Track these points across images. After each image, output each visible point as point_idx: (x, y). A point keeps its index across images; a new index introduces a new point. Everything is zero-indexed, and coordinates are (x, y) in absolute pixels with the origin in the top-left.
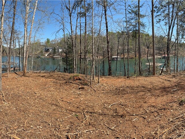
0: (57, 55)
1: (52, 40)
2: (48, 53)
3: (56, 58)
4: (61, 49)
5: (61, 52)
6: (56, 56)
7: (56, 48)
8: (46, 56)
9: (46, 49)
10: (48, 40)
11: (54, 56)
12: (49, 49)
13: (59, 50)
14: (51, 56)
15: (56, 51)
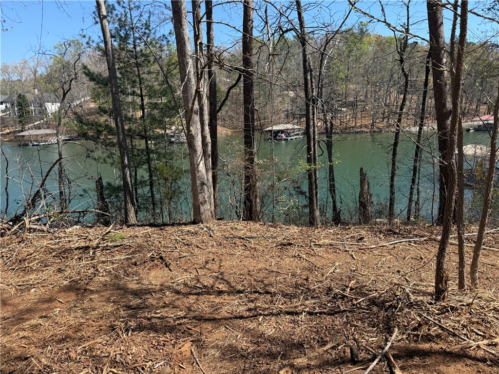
4: (53, 102)
5: (57, 114)
6: (34, 132)
13: (46, 104)
14: (10, 133)
15: (33, 108)
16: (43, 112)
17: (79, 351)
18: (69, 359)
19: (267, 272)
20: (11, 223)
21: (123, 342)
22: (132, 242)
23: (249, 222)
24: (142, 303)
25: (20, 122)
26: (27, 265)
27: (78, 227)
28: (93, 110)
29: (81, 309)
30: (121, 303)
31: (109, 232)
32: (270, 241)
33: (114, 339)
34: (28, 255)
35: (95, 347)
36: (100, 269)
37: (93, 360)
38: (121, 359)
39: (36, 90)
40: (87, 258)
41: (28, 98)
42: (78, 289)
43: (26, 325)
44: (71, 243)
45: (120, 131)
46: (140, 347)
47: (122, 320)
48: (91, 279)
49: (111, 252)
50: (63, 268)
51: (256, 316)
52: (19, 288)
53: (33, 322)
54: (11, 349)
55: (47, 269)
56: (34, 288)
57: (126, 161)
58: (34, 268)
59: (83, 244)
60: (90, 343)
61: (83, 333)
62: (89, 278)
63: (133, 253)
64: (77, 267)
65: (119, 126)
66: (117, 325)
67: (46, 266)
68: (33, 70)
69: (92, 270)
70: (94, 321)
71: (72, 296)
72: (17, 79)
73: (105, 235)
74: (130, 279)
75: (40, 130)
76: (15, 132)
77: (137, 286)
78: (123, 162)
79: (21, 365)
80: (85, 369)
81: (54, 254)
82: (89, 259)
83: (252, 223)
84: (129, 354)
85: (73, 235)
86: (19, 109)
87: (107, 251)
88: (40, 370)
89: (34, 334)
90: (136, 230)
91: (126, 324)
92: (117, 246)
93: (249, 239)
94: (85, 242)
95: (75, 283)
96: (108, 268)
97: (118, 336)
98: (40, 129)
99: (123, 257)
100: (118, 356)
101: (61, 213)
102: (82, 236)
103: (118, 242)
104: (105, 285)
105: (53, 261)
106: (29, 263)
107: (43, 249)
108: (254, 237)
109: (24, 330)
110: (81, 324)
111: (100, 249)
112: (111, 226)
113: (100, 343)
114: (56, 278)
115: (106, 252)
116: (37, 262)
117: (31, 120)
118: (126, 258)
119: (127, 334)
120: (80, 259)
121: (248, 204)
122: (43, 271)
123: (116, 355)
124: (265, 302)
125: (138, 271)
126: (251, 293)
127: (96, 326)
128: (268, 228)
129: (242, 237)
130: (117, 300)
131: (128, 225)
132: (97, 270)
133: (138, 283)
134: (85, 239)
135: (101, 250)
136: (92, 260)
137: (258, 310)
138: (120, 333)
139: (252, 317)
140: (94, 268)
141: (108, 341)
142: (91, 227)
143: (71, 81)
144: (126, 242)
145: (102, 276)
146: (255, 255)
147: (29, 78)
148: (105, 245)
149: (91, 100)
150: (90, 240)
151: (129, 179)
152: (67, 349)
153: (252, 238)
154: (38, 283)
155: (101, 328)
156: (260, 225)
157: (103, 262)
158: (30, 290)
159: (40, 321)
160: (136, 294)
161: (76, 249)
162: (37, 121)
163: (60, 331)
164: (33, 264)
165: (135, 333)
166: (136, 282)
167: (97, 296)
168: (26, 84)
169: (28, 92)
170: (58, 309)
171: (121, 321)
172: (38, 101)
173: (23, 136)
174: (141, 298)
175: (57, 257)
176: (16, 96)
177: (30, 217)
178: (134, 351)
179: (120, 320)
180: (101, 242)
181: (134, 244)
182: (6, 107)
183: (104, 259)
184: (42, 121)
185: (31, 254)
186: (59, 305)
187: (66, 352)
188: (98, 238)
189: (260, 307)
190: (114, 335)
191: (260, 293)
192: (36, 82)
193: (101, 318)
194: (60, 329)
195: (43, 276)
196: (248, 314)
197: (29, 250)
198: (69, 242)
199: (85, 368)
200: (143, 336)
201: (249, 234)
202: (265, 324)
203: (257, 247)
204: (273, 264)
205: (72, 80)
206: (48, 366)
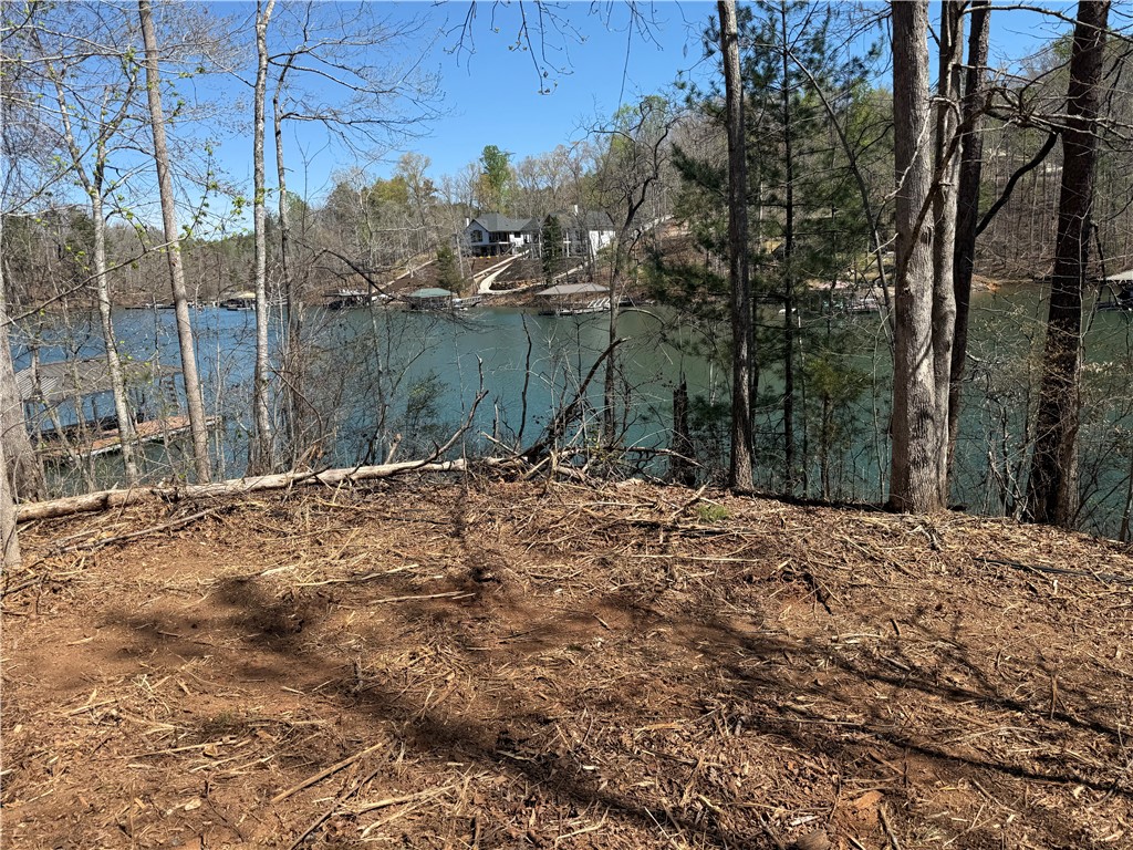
0: (573, 280)
3: (569, 302)
5: (608, 253)
6: (564, 290)
7: (563, 220)
8: (485, 287)
10: (494, 163)
13: (591, 232)
14: (527, 290)
15: (568, 242)
16: (583, 248)
17: (637, 737)
18: (619, 746)
19: (1098, 671)
20: (526, 458)
21: (724, 745)
22: (744, 530)
23: (1047, 527)
24: (764, 670)
25: (545, 269)
26: (549, 541)
27: (638, 481)
28: (674, 244)
29: (641, 650)
30: (718, 658)
31: (697, 500)
32: (1113, 589)
33: (705, 732)
34: (552, 523)
35: (668, 739)
36: (677, 574)
37: (664, 764)
38: (720, 781)
39: (576, 206)
40: (653, 547)
41: (561, 223)
42: (635, 607)
43: (547, 655)
44: (626, 511)
45: (740, 285)
46: (761, 768)
47: (722, 695)
48: (660, 592)
49: (700, 543)
50: (610, 558)
51: (1062, 780)
52: (536, 581)
53: (559, 653)
54: (522, 696)
55: (583, 556)
56: (560, 586)
57: (744, 353)
58: (561, 549)
59: (646, 518)
60: (660, 726)
61: (646, 701)
62: (657, 588)
63: (745, 553)
64: (636, 561)
65: (737, 276)
66: (712, 705)
67: (580, 549)
68: (574, 166)
69: (660, 575)
70: (665, 682)
71: (624, 620)
72: (546, 186)
73: (689, 505)
74: (739, 610)
75: (575, 285)
76: (535, 289)
77: (753, 629)
78: (737, 353)
79: (538, 731)
80: (649, 778)
81: (595, 528)
82: (657, 549)
83: (1055, 533)
84: (735, 775)
85: (629, 496)
86: (546, 245)
87: (692, 541)
88: (569, 752)
89: (560, 677)
90: (753, 503)
91: (730, 707)
92: (713, 533)
93: (1043, 574)
94: (651, 513)
95: (629, 594)
96: (693, 575)
97: (714, 729)
98: (576, 282)
99: (723, 560)
100: (714, 773)
101: (610, 449)
102: (645, 500)
103: (714, 524)
104: (687, 612)
105: (593, 542)
106: (553, 538)
107: (577, 516)
108: (1060, 571)
109: (543, 664)
110: (643, 682)
111: (679, 533)
112: (702, 489)
113: (677, 732)
114: (597, 576)
115: (689, 542)
116: (565, 538)
117: (564, 267)
118: (730, 563)
119: (733, 731)
120: (640, 546)
121: (1047, 478)
122: (575, 558)
123: (709, 768)
124: (1091, 749)
125: (754, 595)
126: (1047, 717)
127: (669, 693)
128: (1105, 552)
129: (1025, 564)
130: (710, 650)
131: (735, 491)
132: (672, 576)
133: (754, 624)
134: (651, 507)
135: (681, 536)
136: (661, 553)
137: (1069, 765)
138: (718, 722)
139: (1050, 779)
140: (666, 571)
141: (692, 734)
142: (661, 485)
143: (646, 184)
144: (730, 527)
145: (681, 590)
146: (1063, 619)
147: (565, 183)
148: (689, 526)
149: (674, 221)
150: (661, 512)
151: (746, 393)
152: (616, 725)
153: (1056, 572)
154: (567, 579)
155: (679, 700)
156: (1081, 540)
157: (684, 562)
158: (552, 590)
159: (569, 655)
160: (752, 646)
161: (634, 525)
162: (572, 267)
163: (604, 685)
164: (558, 540)
165: (749, 733)
166: (750, 620)
167: (670, 629)
168: (560, 195)
169: (563, 211)
170: (600, 639)
171: (720, 698)
172: (578, 228)
173: (548, 297)
174: (762, 659)
175: (599, 534)
176: (542, 220)
177: (560, 451)
178: (746, 771)
179: (719, 695)
180: (682, 519)
181: (747, 534)
182: (525, 241)
183: (685, 556)
184: (581, 267)
185: (558, 522)
186: (601, 630)
187: (614, 732)
188: (676, 509)
189: (1076, 761)
190: (706, 725)
191: (1074, 724)
192: (578, 190)
193: (679, 679)
194: (604, 680)
195: (576, 566)
196: (1037, 768)
197: (554, 512)
198: (622, 508)
199: (647, 774)
200: (766, 744)
201: (1044, 560)
202: (1091, 809)
203: (1072, 598)
204: (1119, 654)
205: (648, 181)
206: (583, 749)
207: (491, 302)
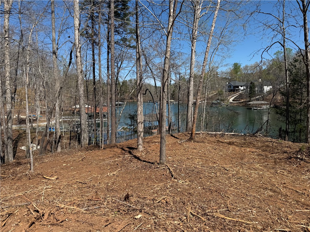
0: (258, 100)
1: (247, 67)
2: (236, 95)
3: (256, 106)
4: (268, 86)
5: (269, 92)
6: (255, 102)
7: (256, 83)
8: (231, 100)
9: (230, 86)
10: (236, 67)
11: (249, 101)
12: (238, 87)
13: (264, 87)
14: (244, 102)
15: (257, 89)
16: (262, 91)
25: (249, 96)
39: (260, 79)
76: (246, 102)
86: (250, 90)
117: (255, 95)
162: (258, 96)
169: (256, 81)
172: (260, 85)
173: (250, 104)
176: (250, 83)
182: (244, 88)
207: (233, 105)
